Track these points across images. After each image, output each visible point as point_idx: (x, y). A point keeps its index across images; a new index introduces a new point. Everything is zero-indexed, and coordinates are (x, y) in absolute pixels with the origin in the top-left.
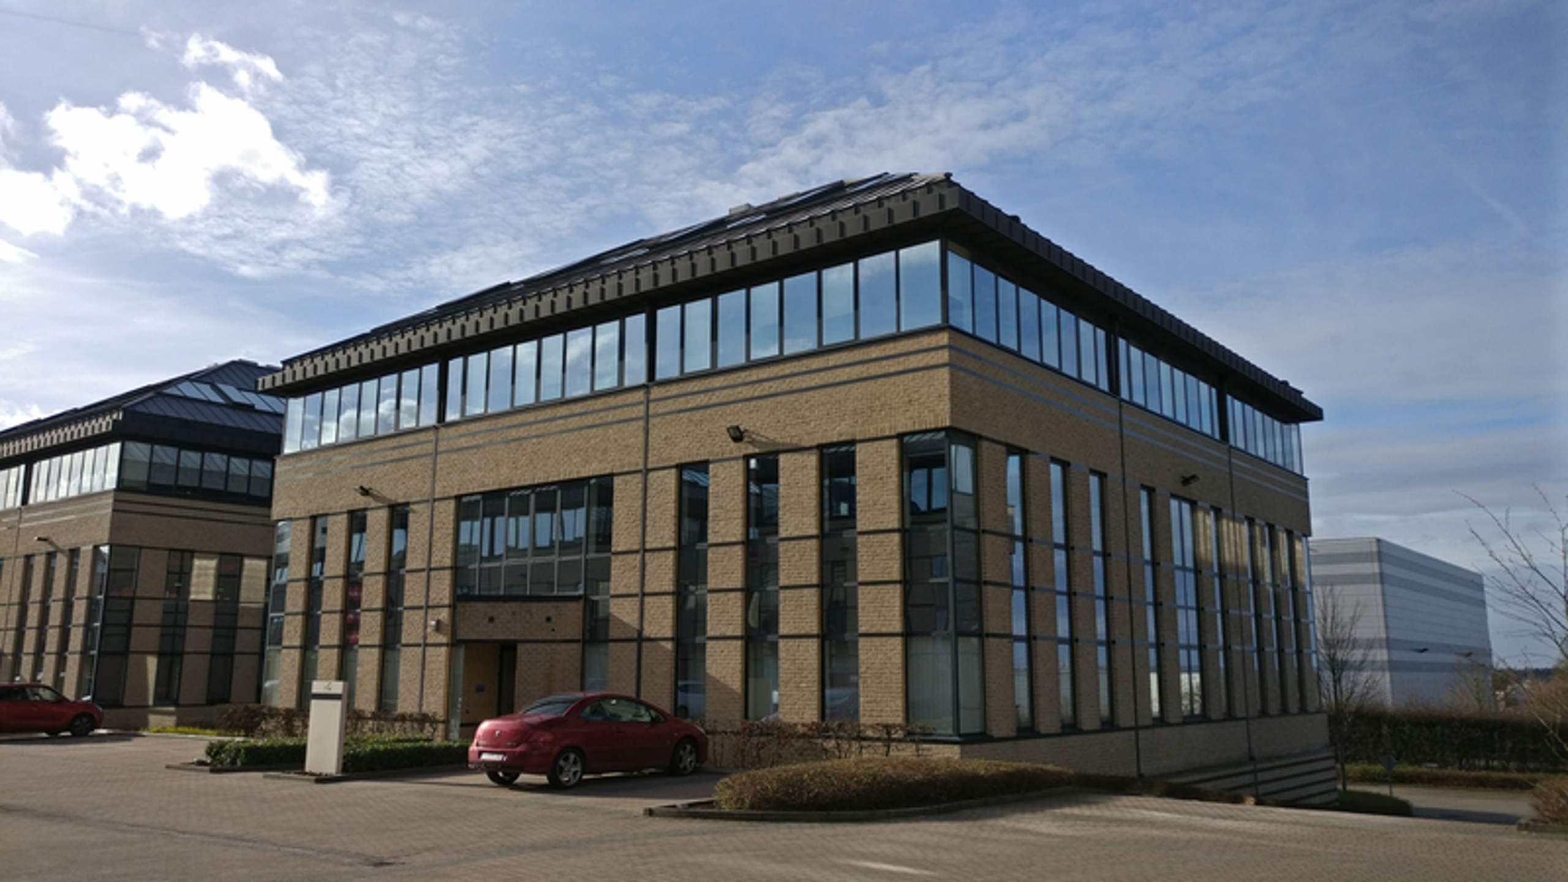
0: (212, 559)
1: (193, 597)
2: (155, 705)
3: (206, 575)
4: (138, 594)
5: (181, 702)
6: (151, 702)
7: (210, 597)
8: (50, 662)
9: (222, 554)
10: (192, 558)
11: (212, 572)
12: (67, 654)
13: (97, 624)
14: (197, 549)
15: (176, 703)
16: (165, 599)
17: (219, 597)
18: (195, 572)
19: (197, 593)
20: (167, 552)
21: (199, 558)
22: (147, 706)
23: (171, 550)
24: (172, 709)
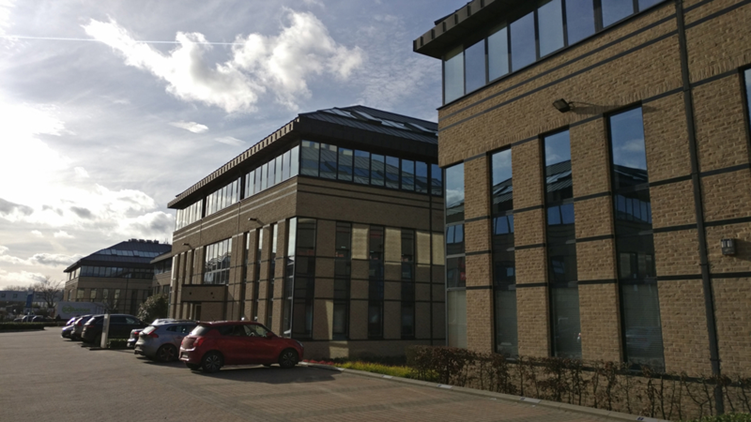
0: (364, 228)
1: (354, 257)
2: (334, 339)
3: (361, 240)
4: (317, 255)
5: (352, 337)
6: (331, 337)
7: (364, 257)
8: (262, 305)
9: (371, 225)
10: (351, 227)
11: (365, 238)
12: (273, 300)
13: (292, 277)
14: (355, 221)
15: (348, 339)
16: (336, 258)
17: (371, 257)
18: (354, 238)
19: (357, 254)
20: (335, 222)
21: (356, 228)
22: (328, 340)
23: (337, 221)
24: (345, 342)
